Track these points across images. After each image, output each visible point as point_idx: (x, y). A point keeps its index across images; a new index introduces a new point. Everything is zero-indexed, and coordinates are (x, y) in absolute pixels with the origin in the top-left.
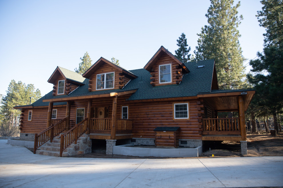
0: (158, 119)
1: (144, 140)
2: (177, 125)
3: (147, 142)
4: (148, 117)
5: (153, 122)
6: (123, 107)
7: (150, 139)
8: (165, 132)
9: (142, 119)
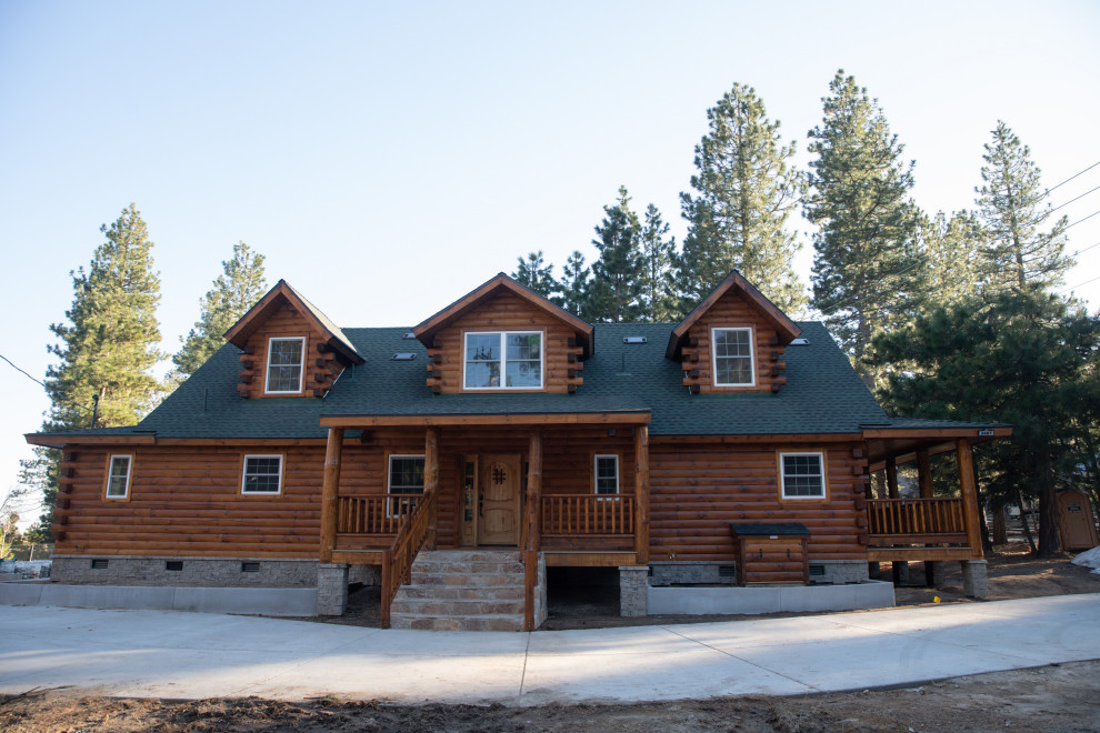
0: (728, 499)
1: (683, 568)
2: (793, 516)
3: (695, 574)
4: (693, 493)
5: (714, 508)
6: (596, 456)
7: (706, 562)
8: (776, 537)
9: (673, 497)
